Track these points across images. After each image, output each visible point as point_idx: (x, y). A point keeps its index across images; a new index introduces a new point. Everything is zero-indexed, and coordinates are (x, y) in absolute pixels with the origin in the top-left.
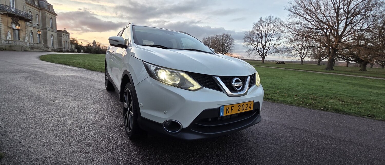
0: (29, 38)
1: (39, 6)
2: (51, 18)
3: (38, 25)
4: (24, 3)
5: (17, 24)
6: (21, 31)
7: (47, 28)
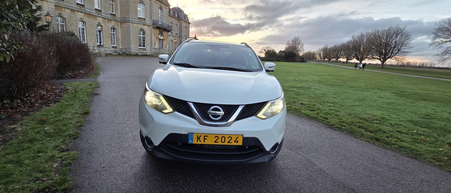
0: (169, 46)
1: (178, 17)
2: (186, 27)
3: (176, 34)
4: (168, 15)
5: (162, 34)
6: (164, 41)
7: (182, 36)
